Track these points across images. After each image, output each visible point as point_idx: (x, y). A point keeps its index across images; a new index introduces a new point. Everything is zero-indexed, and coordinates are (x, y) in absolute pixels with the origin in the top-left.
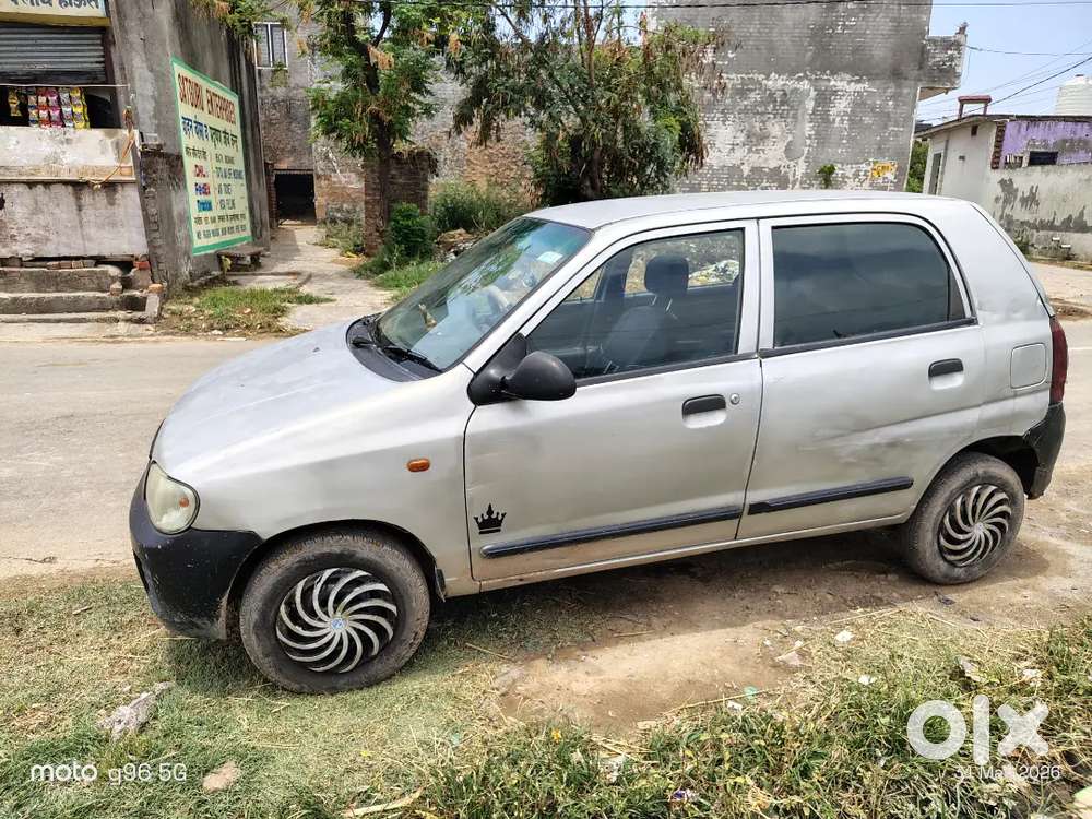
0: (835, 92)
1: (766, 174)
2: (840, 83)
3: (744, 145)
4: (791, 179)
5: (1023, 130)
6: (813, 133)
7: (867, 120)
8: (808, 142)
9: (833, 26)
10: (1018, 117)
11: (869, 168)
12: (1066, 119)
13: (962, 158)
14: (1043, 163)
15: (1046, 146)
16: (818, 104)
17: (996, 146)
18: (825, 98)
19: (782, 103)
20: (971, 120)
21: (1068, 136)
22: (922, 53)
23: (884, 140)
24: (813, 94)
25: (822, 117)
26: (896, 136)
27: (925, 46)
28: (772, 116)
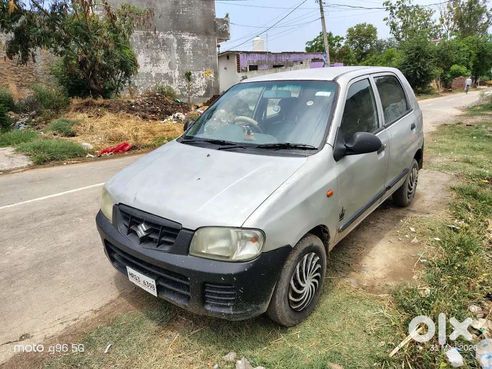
0: (184, 40)
1: (163, 76)
2: (185, 36)
3: (150, 63)
4: (174, 78)
5: (245, 57)
6: (179, 58)
7: (199, 52)
8: (178, 62)
9: (178, 11)
10: (243, 52)
11: (204, 73)
12: (258, 53)
13: (226, 68)
14: (254, 70)
15: (254, 63)
16: (178, 45)
17: (238, 64)
18: (181, 42)
19: (163, 45)
20: (227, 53)
21: (260, 59)
22: (215, 25)
23: (207, 61)
24: (176, 40)
25: (180, 50)
26: (211, 59)
27: (215, 22)
28: (160, 50)
